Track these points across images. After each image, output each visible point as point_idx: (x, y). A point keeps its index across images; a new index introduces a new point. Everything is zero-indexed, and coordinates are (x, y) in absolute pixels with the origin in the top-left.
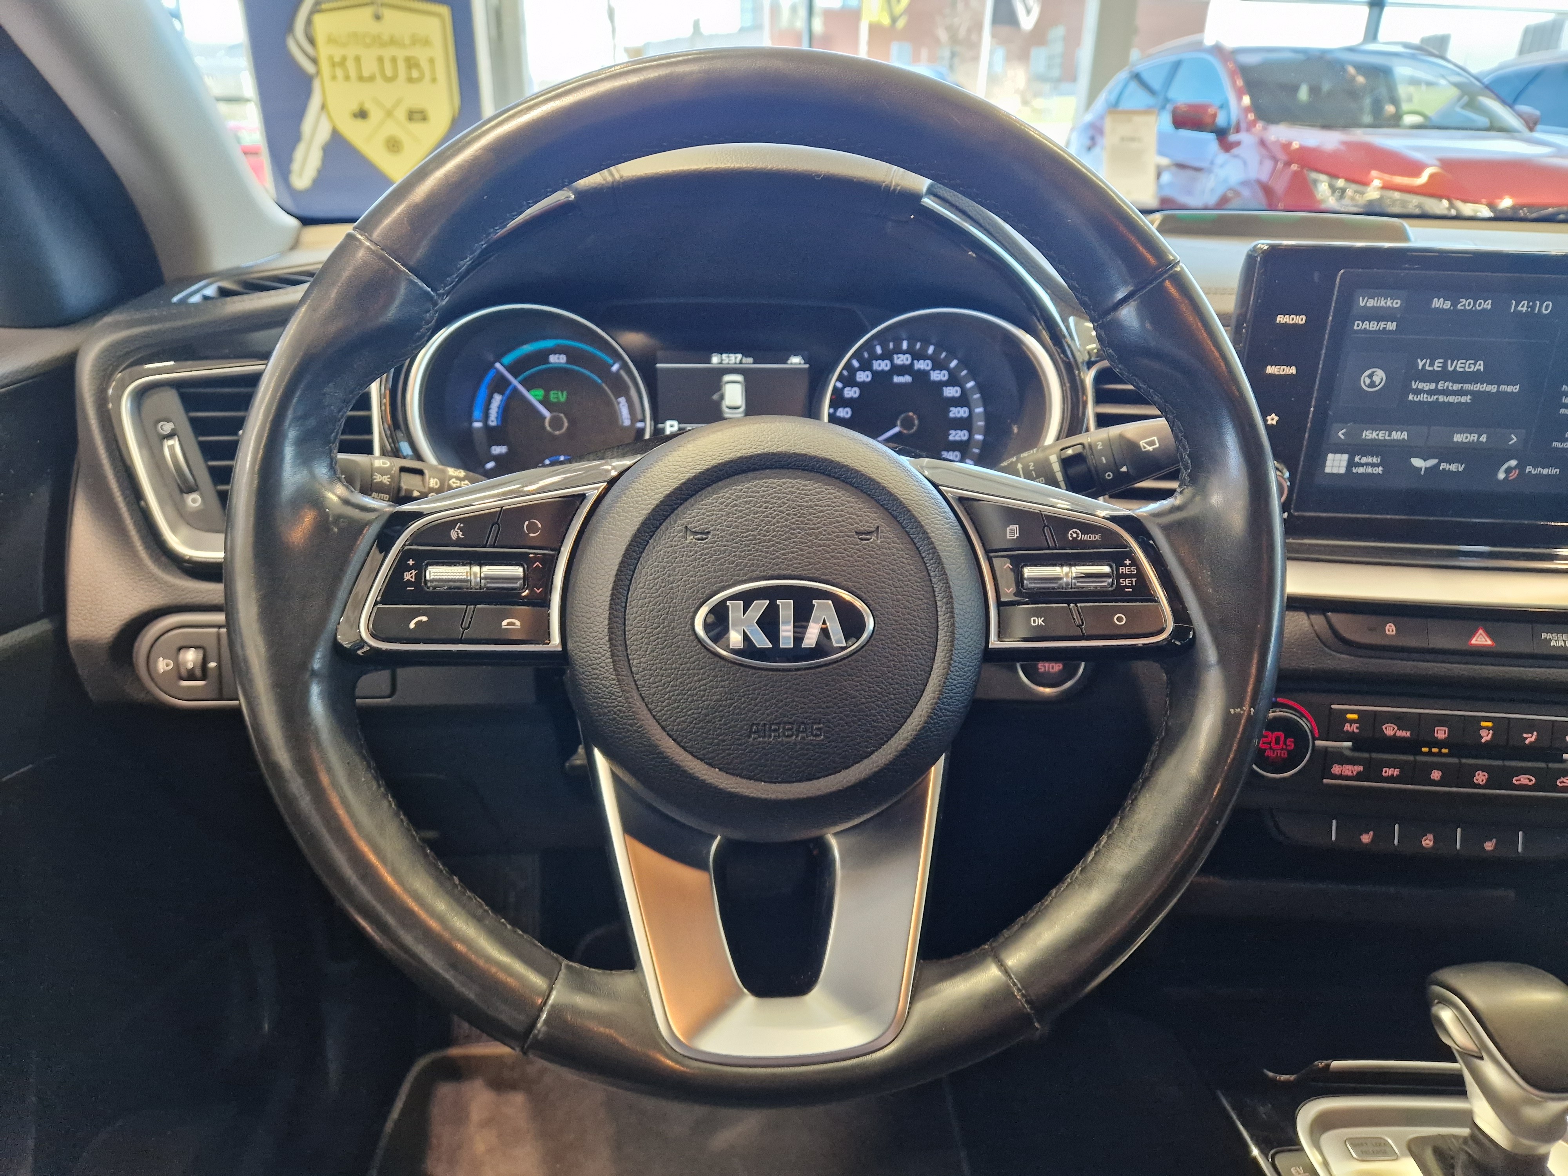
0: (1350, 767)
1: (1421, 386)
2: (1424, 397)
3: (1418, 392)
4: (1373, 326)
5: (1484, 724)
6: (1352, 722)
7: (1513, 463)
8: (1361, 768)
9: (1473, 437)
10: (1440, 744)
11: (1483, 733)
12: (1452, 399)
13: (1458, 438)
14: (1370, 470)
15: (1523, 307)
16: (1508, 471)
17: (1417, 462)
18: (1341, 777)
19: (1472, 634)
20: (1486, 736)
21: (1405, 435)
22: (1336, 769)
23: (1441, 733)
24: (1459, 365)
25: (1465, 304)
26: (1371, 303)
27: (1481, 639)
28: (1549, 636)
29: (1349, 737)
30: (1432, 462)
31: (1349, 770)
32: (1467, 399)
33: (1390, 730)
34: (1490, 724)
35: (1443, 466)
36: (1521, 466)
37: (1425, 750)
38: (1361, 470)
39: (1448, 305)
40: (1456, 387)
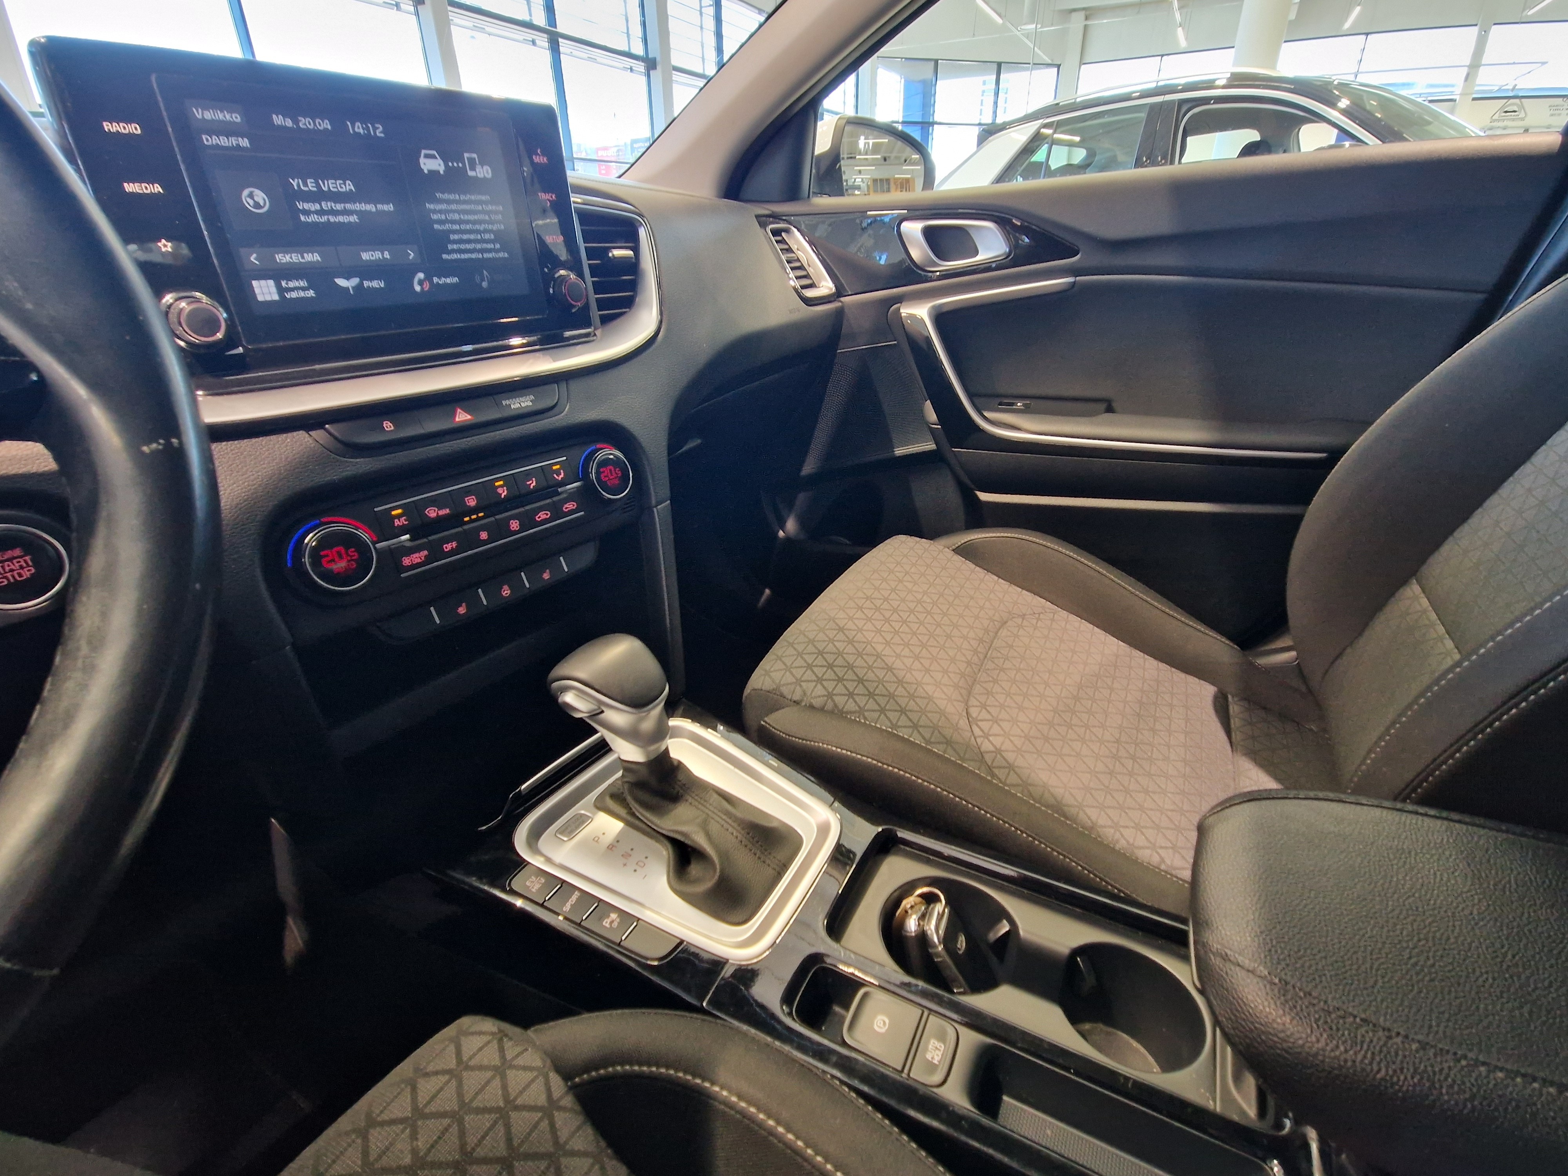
0: (417, 555)
1: (306, 206)
2: (314, 218)
3: (307, 213)
4: (223, 141)
5: (497, 484)
6: (399, 517)
7: (421, 275)
8: (426, 552)
9: (377, 255)
10: (475, 510)
11: (500, 491)
12: (341, 219)
13: (365, 256)
14: (302, 294)
15: (359, 128)
16: (421, 283)
17: (342, 282)
18: (413, 567)
19: (454, 415)
20: (503, 493)
21: (316, 257)
22: (406, 561)
23: (471, 502)
24: (329, 185)
25: (305, 123)
26: (208, 115)
27: (462, 417)
28: (508, 402)
29: (403, 530)
30: (355, 281)
31: (418, 557)
32: (354, 219)
33: (432, 513)
34: (501, 483)
35: (366, 284)
36: (429, 278)
37: (467, 519)
38: (294, 295)
39: (289, 123)
40: (339, 207)
